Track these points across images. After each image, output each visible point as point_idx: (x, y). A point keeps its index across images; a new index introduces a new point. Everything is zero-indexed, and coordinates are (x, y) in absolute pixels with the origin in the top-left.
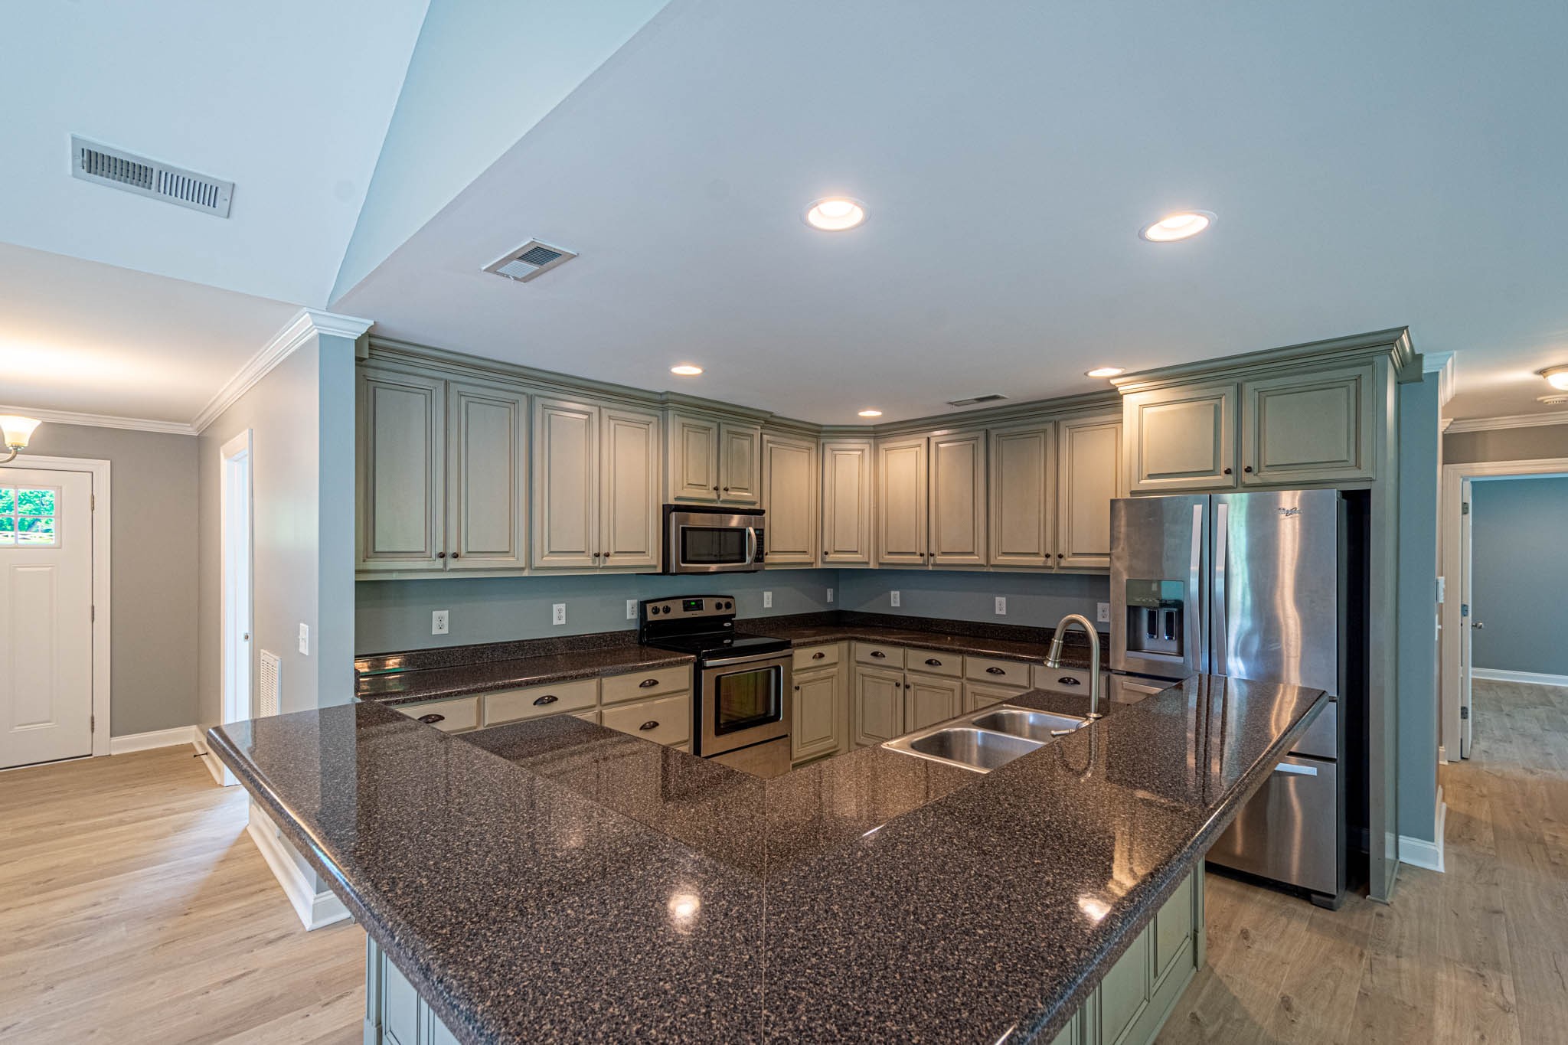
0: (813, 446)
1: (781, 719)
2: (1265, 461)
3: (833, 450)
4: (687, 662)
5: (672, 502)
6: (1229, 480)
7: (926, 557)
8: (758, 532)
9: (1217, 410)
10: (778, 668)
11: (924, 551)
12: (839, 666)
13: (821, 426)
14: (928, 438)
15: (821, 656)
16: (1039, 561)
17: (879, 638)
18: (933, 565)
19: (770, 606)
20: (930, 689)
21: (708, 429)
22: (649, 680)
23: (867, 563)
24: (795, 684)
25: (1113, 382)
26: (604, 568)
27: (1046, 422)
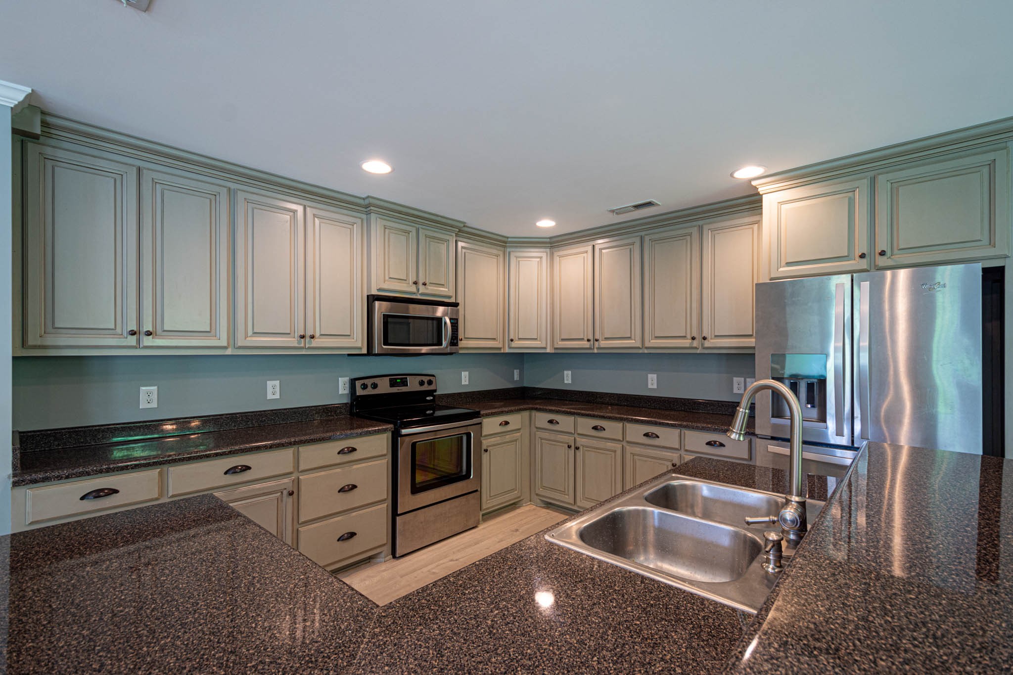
0: (501, 253)
1: (472, 477)
2: (898, 245)
3: (517, 257)
4: (385, 431)
5: (374, 292)
6: (863, 264)
7: (592, 342)
8: (452, 321)
9: (851, 203)
10: (469, 435)
11: (591, 337)
12: (521, 431)
13: (508, 238)
14: (594, 246)
15: (507, 423)
16: (687, 343)
17: (553, 408)
18: (598, 348)
19: (467, 383)
20: (596, 450)
21: (408, 232)
22: (348, 448)
23: (545, 348)
24: (484, 447)
25: (754, 183)
26: (309, 348)
27: (691, 227)
